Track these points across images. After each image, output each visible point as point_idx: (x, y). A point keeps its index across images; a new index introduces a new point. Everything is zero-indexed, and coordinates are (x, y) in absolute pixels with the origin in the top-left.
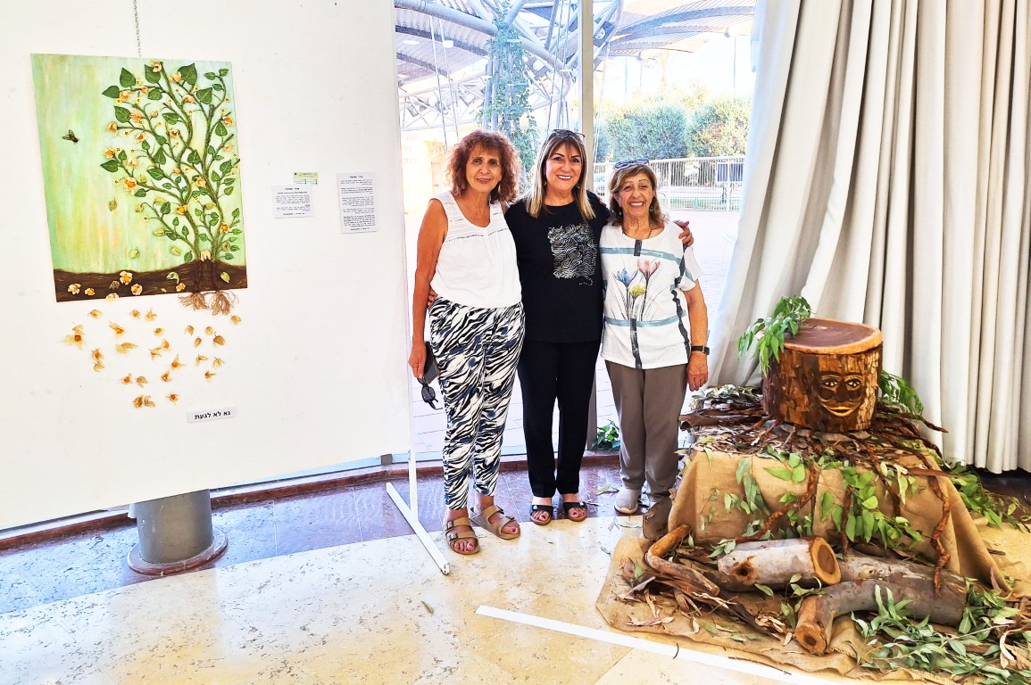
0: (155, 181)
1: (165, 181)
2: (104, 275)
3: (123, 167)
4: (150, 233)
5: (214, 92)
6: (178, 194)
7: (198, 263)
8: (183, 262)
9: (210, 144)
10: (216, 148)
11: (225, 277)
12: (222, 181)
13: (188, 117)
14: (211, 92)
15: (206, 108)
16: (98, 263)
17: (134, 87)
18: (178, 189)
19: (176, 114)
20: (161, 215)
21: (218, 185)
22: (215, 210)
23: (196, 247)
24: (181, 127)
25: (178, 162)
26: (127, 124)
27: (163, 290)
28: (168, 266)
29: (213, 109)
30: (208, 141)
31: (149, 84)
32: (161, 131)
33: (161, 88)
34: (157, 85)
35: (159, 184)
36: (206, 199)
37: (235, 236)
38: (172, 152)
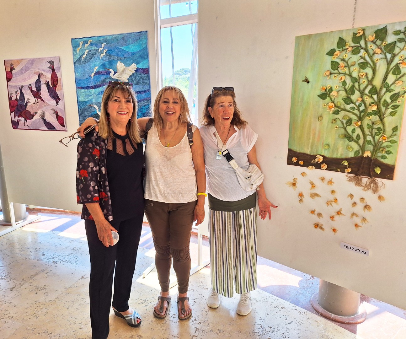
0: (346, 105)
1: (352, 105)
2: (310, 155)
3: (329, 96)
4: (337, 136)
6: (358, 113)
7: (362, 157)
8: (353, 156)
9: (386, 81)
10: (390, 83)
11: (378, 171)
12: (390, 106)
13: (375, 64)
14: (395, 44)
15: (389, 56)
16: (308, 149)
17: (344, 48)
18: (359, 110)
19: (367, 63)
20: (345, 126)
21: (386, 109)
22: (380, 126)
23: (363, 149)
24: (369, 71)
25: (362, 93)
26: (336, 71)
27: (339, 170)
28: (344, 157)
29: (394, 56)
30: (385, 78)
31: (353, 45)
32: (355, 75)
33: (361, 46)
34: (358, 45)
35: (348, 107)
36: (375, 118)
37: (391, 144)
38: (359, 88)
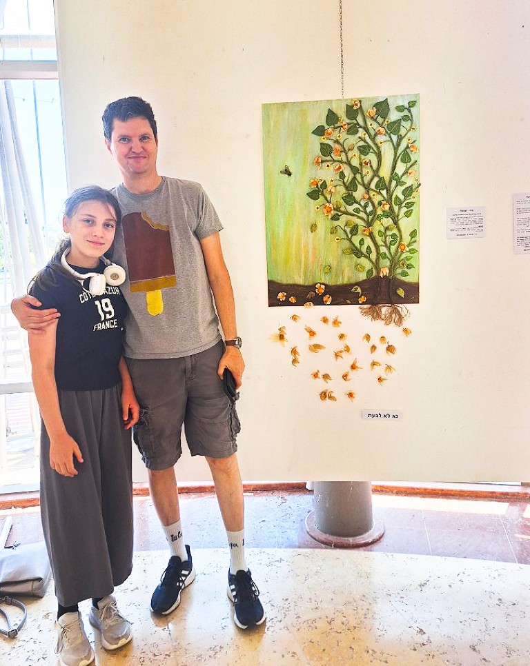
0: (348, 207)
1: (355, 206)
2: (304, 286)
3: (323, 194)
4: (340, 252)
5: (403, 123)
6: (365, 216)
7: (378, 278)
8: (365, 278)
9: (396, 171)
10: (400, 175)
11: (401, 292)
12: (404, 205)
13: (378, 148)
14: (400, 123)
15: (395, 138)
16: (300, 277)
17: (336, 125)
18: (366, 212)
19: (369, 146)
20: (350, 236)
21: (399, 209)
22: (395, 231)
23: (377, 266)
24: (372, 157)
25: (367, 188)
26: (329, 158)
27: (348, 302)
28: (353, 281)
29: (400, 138)
30: (394, 168)
31: (348, 121)
32: (355, 163)
33: (358, 124)
34: (355, 121)
35: (350, 209)
36: (388, 222)
37: (411, 255)
38: (363, 180)
